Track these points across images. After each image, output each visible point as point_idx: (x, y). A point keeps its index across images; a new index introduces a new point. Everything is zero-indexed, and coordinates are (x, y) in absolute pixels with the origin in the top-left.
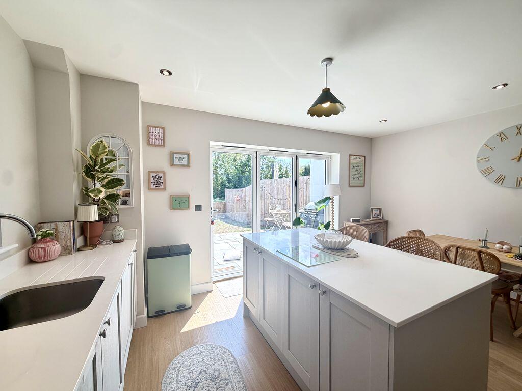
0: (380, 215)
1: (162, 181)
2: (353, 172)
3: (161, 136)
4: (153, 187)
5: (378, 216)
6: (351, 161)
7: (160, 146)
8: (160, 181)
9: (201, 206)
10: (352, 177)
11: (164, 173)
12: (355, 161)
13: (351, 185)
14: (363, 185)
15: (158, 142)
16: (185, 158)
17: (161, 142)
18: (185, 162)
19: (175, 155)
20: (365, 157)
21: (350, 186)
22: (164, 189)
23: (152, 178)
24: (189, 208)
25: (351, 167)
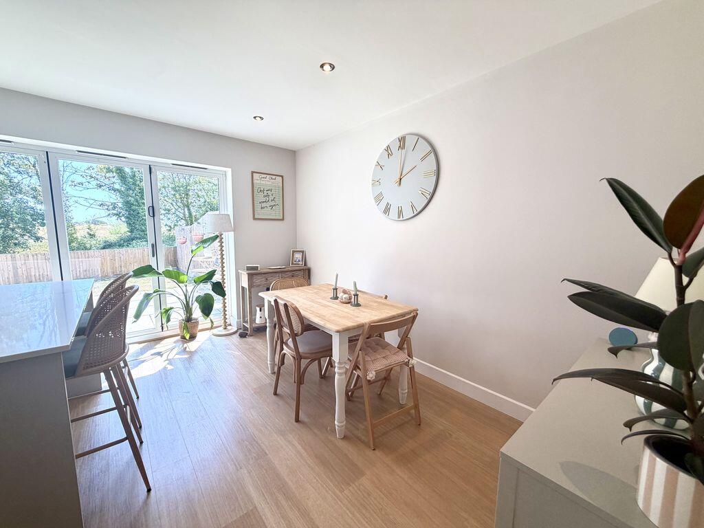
0: (302, 261)
2: (260, 197)
5: (299, 261)
6: (255, 181)
10: (258, 206)
12: (262, 182)
13: (256, 217)
14: (281, 218)
20: (282, 177)
21: (254, 219)
25: (255, 191)
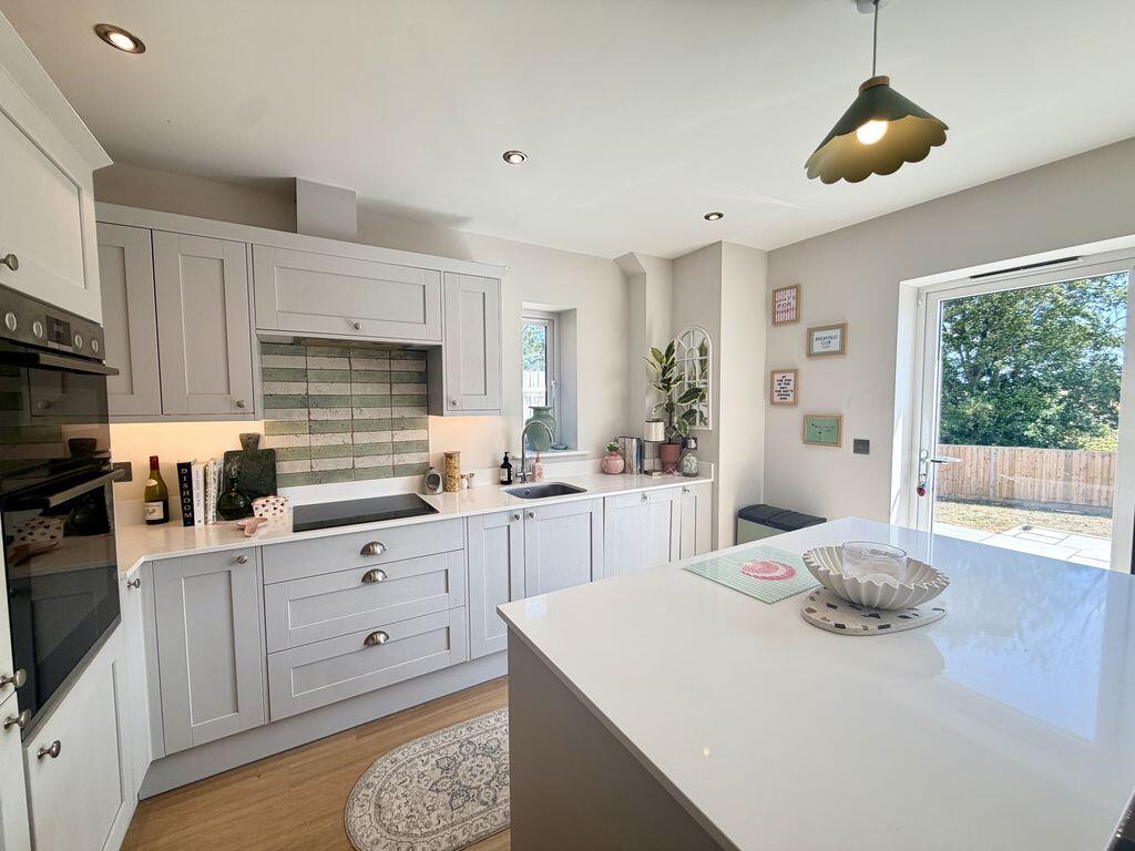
1: (791, 387)
3: (793, 302)
4: (777, 399)
7: (791, 322)
8: (789, 388)
9: (868, 442)
11: (795, 372)
15: (788, 316)
16: (835, 337)
17: (792, 315)
18: (835, 345)
19: (817, 335)
22: (795, 403)
23: (776, 383)
24: (837, 443)
